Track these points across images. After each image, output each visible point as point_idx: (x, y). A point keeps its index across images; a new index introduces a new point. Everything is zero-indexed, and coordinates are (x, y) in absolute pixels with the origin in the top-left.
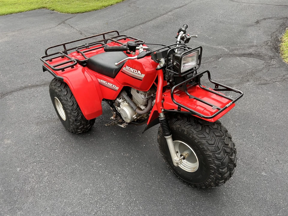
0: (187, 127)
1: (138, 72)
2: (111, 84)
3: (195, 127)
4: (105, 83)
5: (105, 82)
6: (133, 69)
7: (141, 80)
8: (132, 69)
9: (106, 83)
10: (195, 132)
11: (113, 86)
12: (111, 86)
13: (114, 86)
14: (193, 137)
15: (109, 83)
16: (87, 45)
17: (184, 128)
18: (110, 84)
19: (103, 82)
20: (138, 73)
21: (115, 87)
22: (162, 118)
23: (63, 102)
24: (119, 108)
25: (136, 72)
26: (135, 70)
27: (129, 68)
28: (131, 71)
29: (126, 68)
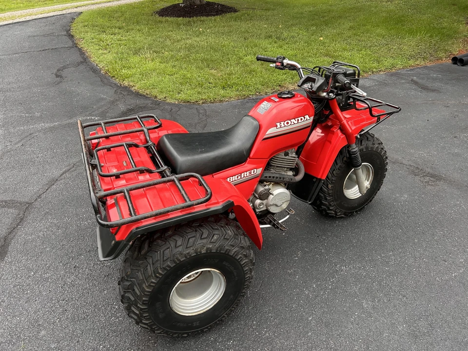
1: (305, 118)
2: (248, 172)
4: (236, 179)
5: (236, 176)
6: (296, 119)
7: (309, 126)
8: (293, 120)
9: (239, 177)
11: (252, 173)
12: (248, 175)
14: (371, 148)
15: (243, 174)
16: (96, 162)
18: (246, 173)
19: (232, 181)
20: (305, 120)
21: (255, 172)
22: (355, 148)
23: (236, 252)
24: (265, 202)
25: (301, 119)
26: (299, 119)
27: (286, 122)
28: (292, 123)
29: (279, 126)
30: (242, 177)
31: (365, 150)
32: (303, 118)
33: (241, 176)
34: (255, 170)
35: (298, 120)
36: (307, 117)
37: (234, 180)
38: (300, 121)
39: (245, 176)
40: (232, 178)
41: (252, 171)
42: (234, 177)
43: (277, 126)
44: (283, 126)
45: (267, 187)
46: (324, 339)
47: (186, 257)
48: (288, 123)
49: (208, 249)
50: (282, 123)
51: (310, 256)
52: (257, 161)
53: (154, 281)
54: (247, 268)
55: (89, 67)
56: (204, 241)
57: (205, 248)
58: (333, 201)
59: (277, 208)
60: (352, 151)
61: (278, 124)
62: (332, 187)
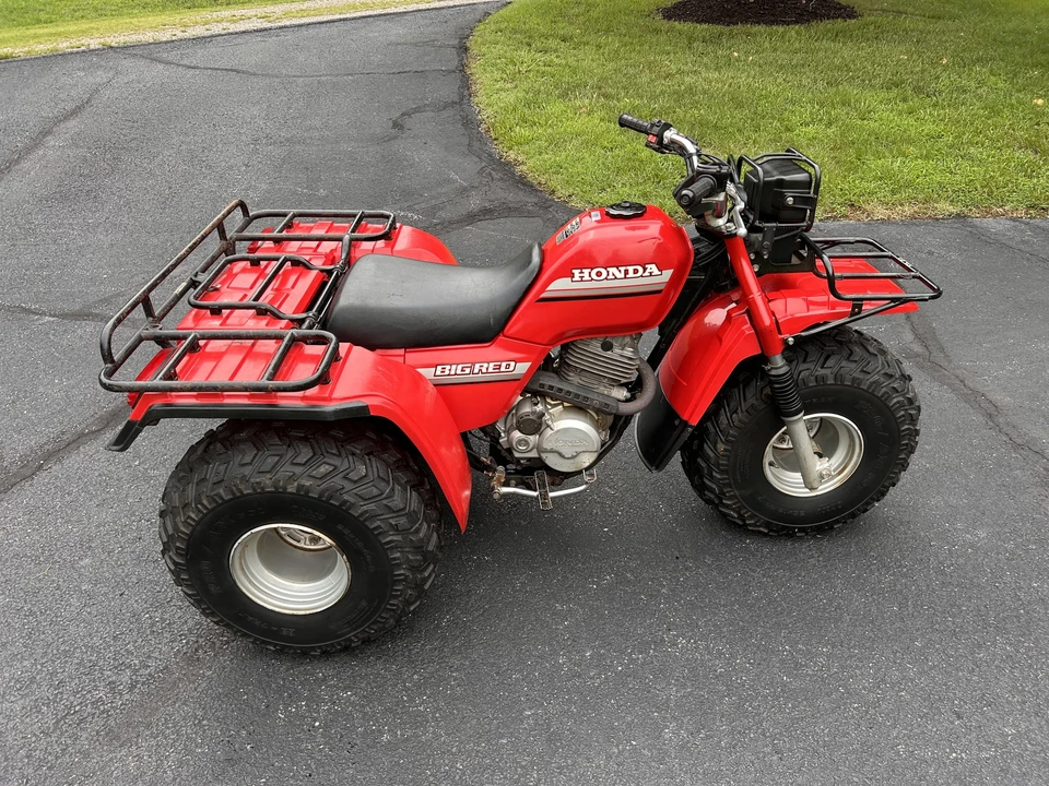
0: (830, 363)
1: (645, 269)
2: (492, 365)
3: (845, 353)
4: (459, 372)
5: (460, 367)
6: (622, 269)
7: (659, 292)
8: (613, 270)
9: (468, 371)
10: (853, 365)
11: (503, 369)
12: (490, 370)
13: (508, 366)
14: (854, 379)
15: (477, 366)
16: (204, 278)
17: (823, 372)
18: (486, 365)
19: (447, 372)
20: (647, 274)
21: (511, 368)
22: (780, 367)
23: (366, 512)
24: (533, 439)
25: (636, 271)
26: (631, 269)
27: (594, 272)
28: (611, 277)
29: (577, 278)
30: (476, 371)
31: (831, 381)
32: (640, 269)
33: (472, 368)
34: (513, 364)
35: (626, 272)
36: (653, 268)
37: (453, 372)
38: (631, 274)
39: (484, 370)
40: (448, 367)
41: (504, 364)
42: (454, 367)
43: (573, 276)
44: (587, 277)
45: (540, 408)
46: (524, 763)
47: (254, 490)
48: (599, 274)
49: (300, 487)
50: (586, 271)
51: (626, 592)
52: (521, 345)
53: (193, 516)
54: (398, 555)
55: (462, 113)
56: (298, 470)
57: (296, 484)
58: (729, 485)
59: (563, 461)
60: (773, 372)
61: (576, 272)
62: (725, 450)
